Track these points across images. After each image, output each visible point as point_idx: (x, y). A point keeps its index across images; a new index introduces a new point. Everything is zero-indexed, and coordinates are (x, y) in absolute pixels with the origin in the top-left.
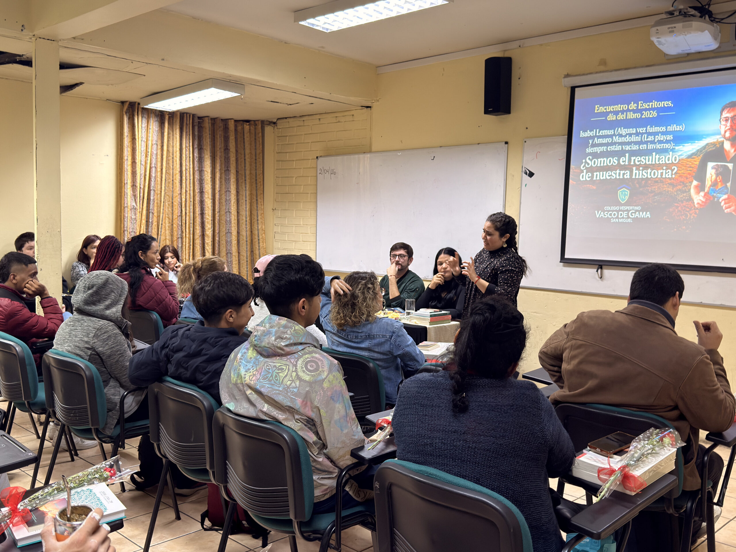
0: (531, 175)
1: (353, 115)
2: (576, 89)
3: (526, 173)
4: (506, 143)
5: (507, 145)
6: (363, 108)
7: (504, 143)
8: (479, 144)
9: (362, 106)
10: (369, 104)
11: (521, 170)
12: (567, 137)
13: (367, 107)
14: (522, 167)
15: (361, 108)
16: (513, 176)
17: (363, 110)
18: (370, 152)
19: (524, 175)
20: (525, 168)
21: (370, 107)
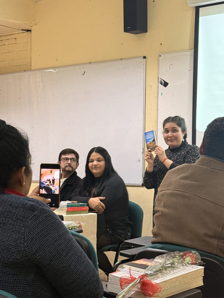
0: (166, 84)
1: (16, 38)
2: (200, 9)
3: (161, 83)
4: (145, 57)
5: (145, 59)
6: (24, 31)
7: (143, 57)
8: (121, 59)
9: (23, 30)
10: (28, 28)
11: (157, 81)
12: (193, 50)
13: (28, 31)
14: (158, 78)
15: (22, 31)
16: (151, 86)
17: (25, 33)
18: (31, 70)
19: (160, 85)
20: (161, 78)
21: (30, 31)
